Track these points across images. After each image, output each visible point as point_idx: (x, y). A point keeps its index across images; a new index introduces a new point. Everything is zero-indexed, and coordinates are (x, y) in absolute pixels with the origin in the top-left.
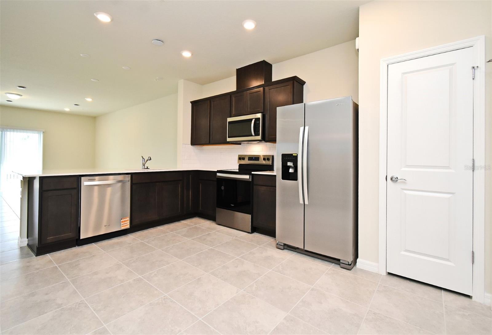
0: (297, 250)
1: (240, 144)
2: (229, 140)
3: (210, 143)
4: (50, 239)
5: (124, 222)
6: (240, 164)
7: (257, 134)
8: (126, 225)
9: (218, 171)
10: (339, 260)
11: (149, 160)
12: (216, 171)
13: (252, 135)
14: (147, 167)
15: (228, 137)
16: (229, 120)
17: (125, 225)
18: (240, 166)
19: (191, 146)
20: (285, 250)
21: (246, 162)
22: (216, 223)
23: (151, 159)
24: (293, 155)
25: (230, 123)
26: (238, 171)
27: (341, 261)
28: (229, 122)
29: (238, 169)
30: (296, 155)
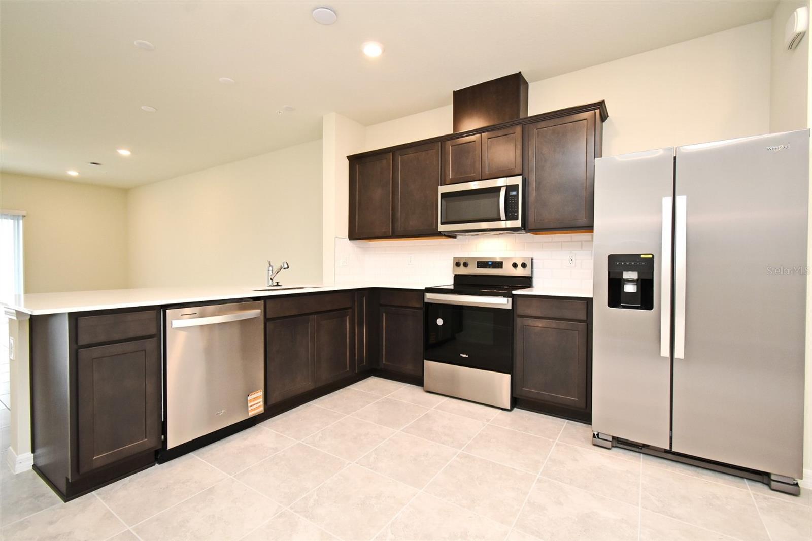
0: (644, 450)
1: (455, 237)
2: (442, 228)
3: (394, 234)
4: (100, 458)
5: (254, 401)
6: (455, 275)
7: (510, 216)
8: (257, 408)
9: (426, 288)
10: (768, 475)
11: (285, 269)
12: (424, 288)
13: (500, 218)
14: (277, 283)
15: (441, 224)
16: (443, 189)
17: (255, 406)
18: (457, 278)
19: (349, 241)
20: (614, 449)
21: (473, 270)
22: (423, 389)
23: (288, 267)
24: (642, 256)
25: (444, 195)
26: (452, 287)
27: (773, 477)
28: (442, 194)
29: (453, 284)
30: (651, 256)
